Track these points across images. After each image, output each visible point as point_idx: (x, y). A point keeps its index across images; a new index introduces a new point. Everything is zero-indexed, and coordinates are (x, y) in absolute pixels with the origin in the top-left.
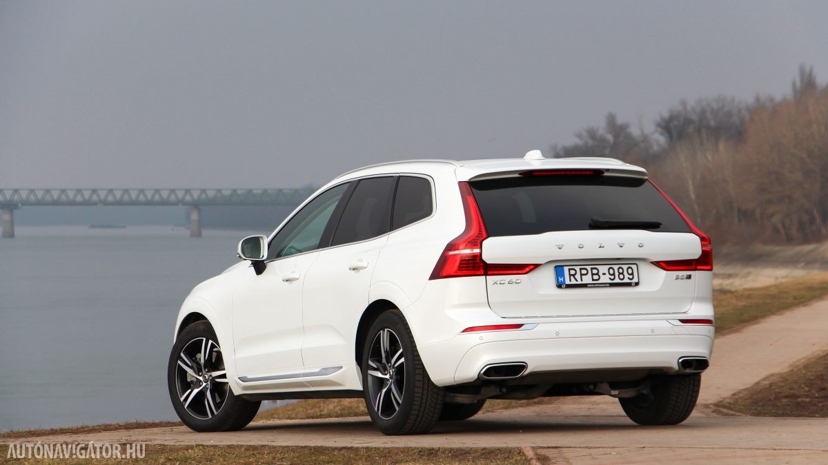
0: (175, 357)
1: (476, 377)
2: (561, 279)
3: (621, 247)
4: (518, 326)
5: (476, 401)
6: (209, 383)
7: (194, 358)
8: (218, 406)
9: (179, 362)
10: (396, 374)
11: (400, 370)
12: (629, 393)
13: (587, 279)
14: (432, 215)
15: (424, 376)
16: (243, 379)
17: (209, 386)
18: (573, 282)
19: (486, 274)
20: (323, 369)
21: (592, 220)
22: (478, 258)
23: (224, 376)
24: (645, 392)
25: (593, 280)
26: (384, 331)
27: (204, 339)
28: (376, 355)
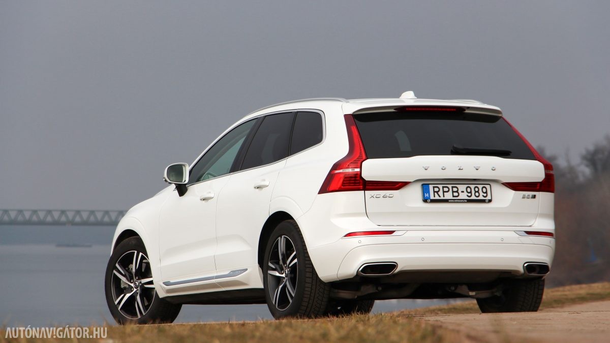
0: (111, 267)
1: (355, 273)
2: (427, 195)
3: (477, 169)
4: (391, 232)
5: (356, 297)
6: (139, 288)
7: (127, 269)
8: (146, 308)
9: (115, 272)
10: (290, 273)
11: (293, 269)
12: (484, 295)
13: (449, 196)
14: (322, 142)
15: (313, 274)
16: (167, 284)
17: (139, 292)
18: (437, 197)
19: (365, 189)
20: (232, 271)
21: (454, 147)
22: (358, 176)
23: (151, 283)
24: (498, 294)
25: (453, 196)
26: (281, 237)
27: (136, 252)
28: (275, 258)
